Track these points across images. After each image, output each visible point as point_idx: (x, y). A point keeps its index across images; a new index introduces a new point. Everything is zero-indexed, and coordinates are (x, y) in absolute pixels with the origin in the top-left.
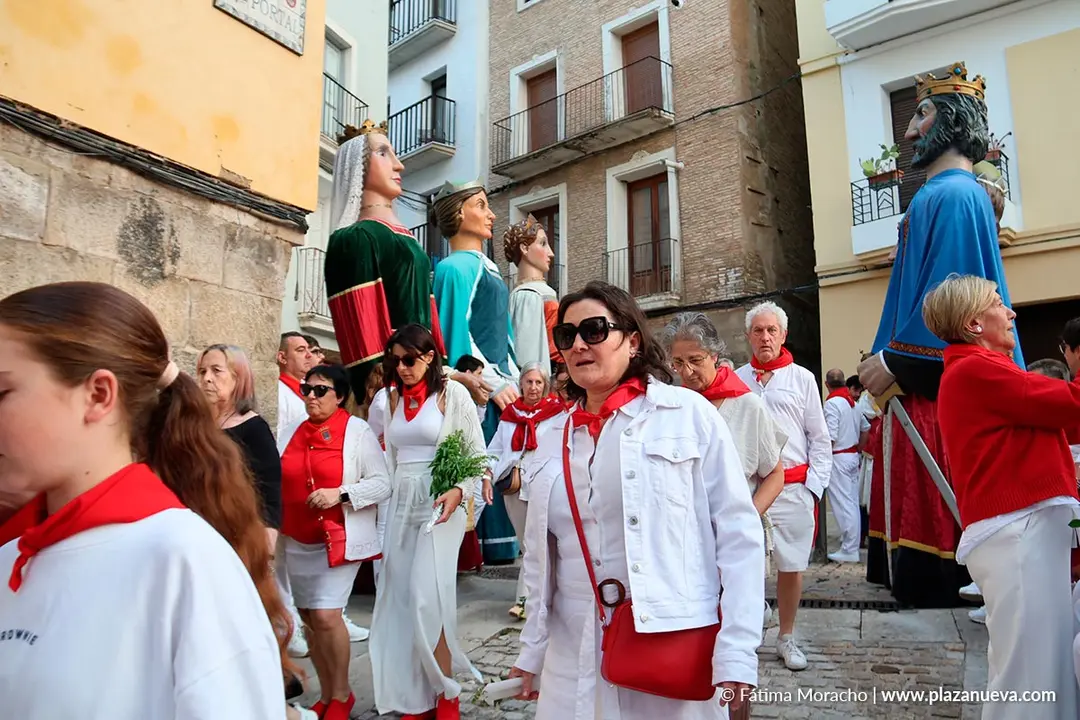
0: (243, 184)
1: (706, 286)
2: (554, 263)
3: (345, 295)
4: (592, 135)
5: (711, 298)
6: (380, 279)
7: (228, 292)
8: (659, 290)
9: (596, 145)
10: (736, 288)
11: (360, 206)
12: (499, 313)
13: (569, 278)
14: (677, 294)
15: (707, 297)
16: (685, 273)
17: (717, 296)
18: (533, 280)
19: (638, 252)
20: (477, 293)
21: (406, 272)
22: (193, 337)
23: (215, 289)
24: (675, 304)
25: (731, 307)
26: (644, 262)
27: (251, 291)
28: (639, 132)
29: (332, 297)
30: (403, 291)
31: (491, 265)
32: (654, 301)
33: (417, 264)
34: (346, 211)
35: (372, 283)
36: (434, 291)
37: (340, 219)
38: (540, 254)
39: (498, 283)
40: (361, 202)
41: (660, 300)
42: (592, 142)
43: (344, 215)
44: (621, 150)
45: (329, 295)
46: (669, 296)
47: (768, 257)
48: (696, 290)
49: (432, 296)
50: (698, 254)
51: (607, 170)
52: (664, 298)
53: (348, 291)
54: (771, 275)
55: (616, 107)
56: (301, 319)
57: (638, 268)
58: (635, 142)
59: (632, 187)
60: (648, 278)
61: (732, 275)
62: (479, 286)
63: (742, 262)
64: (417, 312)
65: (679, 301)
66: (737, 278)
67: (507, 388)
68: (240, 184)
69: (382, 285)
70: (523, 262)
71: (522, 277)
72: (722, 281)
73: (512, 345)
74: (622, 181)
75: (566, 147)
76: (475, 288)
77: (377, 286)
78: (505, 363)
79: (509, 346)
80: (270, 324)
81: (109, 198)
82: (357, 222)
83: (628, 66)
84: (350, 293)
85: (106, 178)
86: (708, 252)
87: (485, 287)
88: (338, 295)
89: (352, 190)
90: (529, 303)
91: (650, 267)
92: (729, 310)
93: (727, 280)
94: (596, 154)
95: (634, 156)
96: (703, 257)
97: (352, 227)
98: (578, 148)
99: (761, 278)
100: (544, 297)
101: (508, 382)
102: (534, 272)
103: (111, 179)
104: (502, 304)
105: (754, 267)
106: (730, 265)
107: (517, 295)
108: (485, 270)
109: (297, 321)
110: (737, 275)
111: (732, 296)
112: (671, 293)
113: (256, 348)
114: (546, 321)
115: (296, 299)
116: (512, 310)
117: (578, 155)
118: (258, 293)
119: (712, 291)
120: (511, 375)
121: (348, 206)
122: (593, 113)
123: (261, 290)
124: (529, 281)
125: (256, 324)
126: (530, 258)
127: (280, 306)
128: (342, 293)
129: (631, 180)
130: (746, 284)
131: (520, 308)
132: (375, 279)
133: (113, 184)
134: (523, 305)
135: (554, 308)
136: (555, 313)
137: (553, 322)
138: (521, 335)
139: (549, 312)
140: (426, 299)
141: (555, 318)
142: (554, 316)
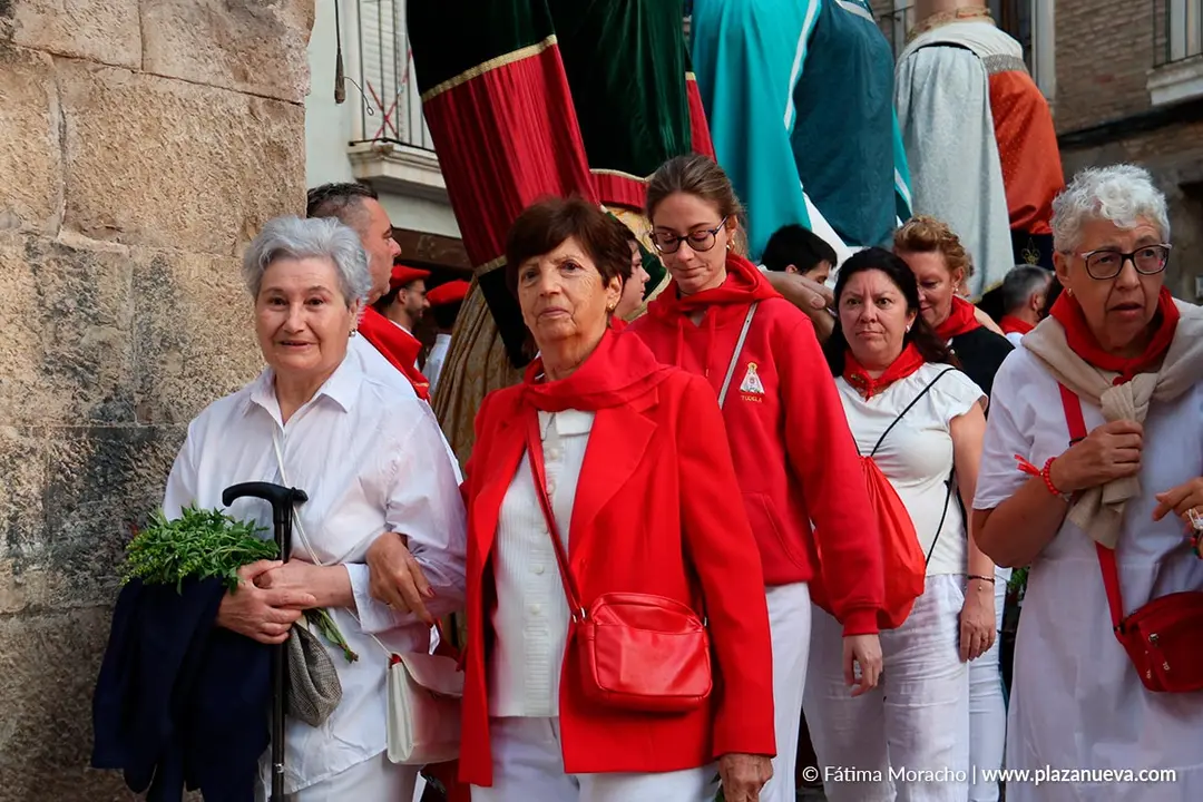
3: (465, 85)
6: (553, 39)
7: (162, 87)
12: (868, 115)
18: (959, 16)
20: (808, 64)
22: (76, 207)
23: (124, 77)
27: (221, 80)
29: (432, 93)
35: (533, 50)
45: (422, 90)
49: (691, 76)
53: (471, 73)
56: (357, 159)
62: (811, 40)
64: (654, 122)
69: (558, 53)
71: (929, 10)
73: (907, 195)
76: (801, 50)
77: (547, 56)
79: (899, 197)
80: (277, 166)
84: (480, 77)
88: (447, 85)
90: (948, 79)
100: (990, 61)
104: (874, 88)
107: (917, 60)
108: (827, 1)
109: (345, 162)
113: (244, 228)
114: (996, 128)
115: (339, 97)
116: (903, 101)
118: (239, 86)
123: (245, 77)
125: (240, 168)
127: (300, 118)
128: (457, 81)
131: (925, 94)
132: (540, 37)
134: (933, 84)
135: (1017, 90)
136: (1021, 102)
137: (1013, 132)
138: (931, 168)
139: (1004, 100)
140: (674, 83)
141: (1020, 117)
142: (1018, 111)
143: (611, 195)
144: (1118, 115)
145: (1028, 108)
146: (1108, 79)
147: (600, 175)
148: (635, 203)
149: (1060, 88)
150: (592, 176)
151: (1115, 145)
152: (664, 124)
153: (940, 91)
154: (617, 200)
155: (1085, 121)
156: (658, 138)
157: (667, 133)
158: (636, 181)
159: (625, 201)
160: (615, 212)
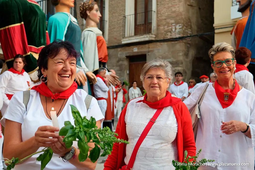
1: (167, 32)
2: (102, 19)
3: (6, 29)
5: (169, 37)
6: (23, 23)
8: (147, 32)
10: (179, 33)
12: (77, 40)
13: (109, 26)
14: (155, 35)
15: (167, 36)
16: (158, 26)
17: (171, 36)
18: (92, 26)
19: (138, 16)
20: (67, 31)
21: (35, 20)
24: (153, 39)
25: (176, 41)
26: (141, 20)
30: (33, 29)
31: (74, 20)
32: (145, 37)
33: (40, 17)
35: (19, 24)
36: (48, 29)
38: (95, 15)
39: (77, 27)
41: (147, 37)
46: (151, 36)
47: (194, 20)
48: (162, 33)
49: (47, 31)
50: (164, 18)
52: (148, 36)
54: (195, 27)
57: (138, 23)
60: (142, 28)
61: (178, 27)
62: (68, 28)
63: (182, 22)
64: (40, 38)
65: (155, 38)
66: (180, 29)
67: (80, 72)
69: (23, 26)
70: (88, 19)
71: (88, 25)
72: (174, 30)
73: (82, 54)
76: (66, 29)
77: (21, 25)
78: (79, 61)
84: (9, 28)
86: (169, 17)
87: (71, 29)
90: (90, 36)
91: (143, 23)
92: (176, 42)
93: (176, 29)
96: (165, 19)
99: (190, 29)
100: (97, 34)
101: (80, 70)
102: (93, 23)
104: (78, 36)
105: (187, 24)
106: (177, 23)
107: (85, 33)
108: (71, 22)
110: (180, 27)
111: (178, 36)
112: (152, 34)
114: (97, 44)
116: (82, 39)
119: (169, 34)
120: (81, 67)
124: (90, 27)
126: (91, 17)
128: (4, 28)
130: (184, 31)
132: (20, 22)
134: (87, 37)
135: (101, 39)
136: (101, 41)
137: (100, 45)
138: (87, 50)
139: (98, 41)
140: (44, 32)
141: (101, 43)
142: (101, 42)
143: (31, 50)
144: (117, 44)
145: (102, 42)
146: (116, 39)
147: (30, 47)
148: (36, 52)
149: (109, 39)
150: (28, 47)
151: (116, 49)
152: (42, 39)
153: (88, 38)
154: (32, 51)
155: (112, 45)
156: (41, 42)
157: (42, 41)
158: (36, 48)
159: (34, 51)
160: (32, 53)
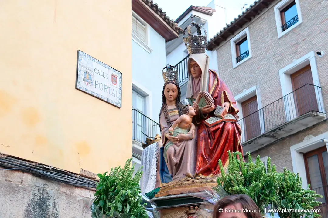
0: (93, 177)
4: (280, 129)
9: (282, 134)
11: (156, 180)
28: (306, 125)
34: (148, 184)
37: (145, 188)
40: (156, 178)
42: (280, 132)
43: (148, 186)
44: (297, 136)
51: (291, 147)
55: (291, 113)
58: (304, 131)
59: (307, 155)
68: (90, 177)
74: (300, 153)
75: (266, 136)
81: (21, 191)
82: (155, 189)
83: (296, 90)
85: (20, 180)
89: (151, 172)
94: (283, 139)
95: (305, 138)
97: (152, 192)
98: (273, 137)
103: (22, 180)
117: (273, 140)
121: (149, 180)
122: (279, 117)
129: (305, 152)
133: (24, 183)
